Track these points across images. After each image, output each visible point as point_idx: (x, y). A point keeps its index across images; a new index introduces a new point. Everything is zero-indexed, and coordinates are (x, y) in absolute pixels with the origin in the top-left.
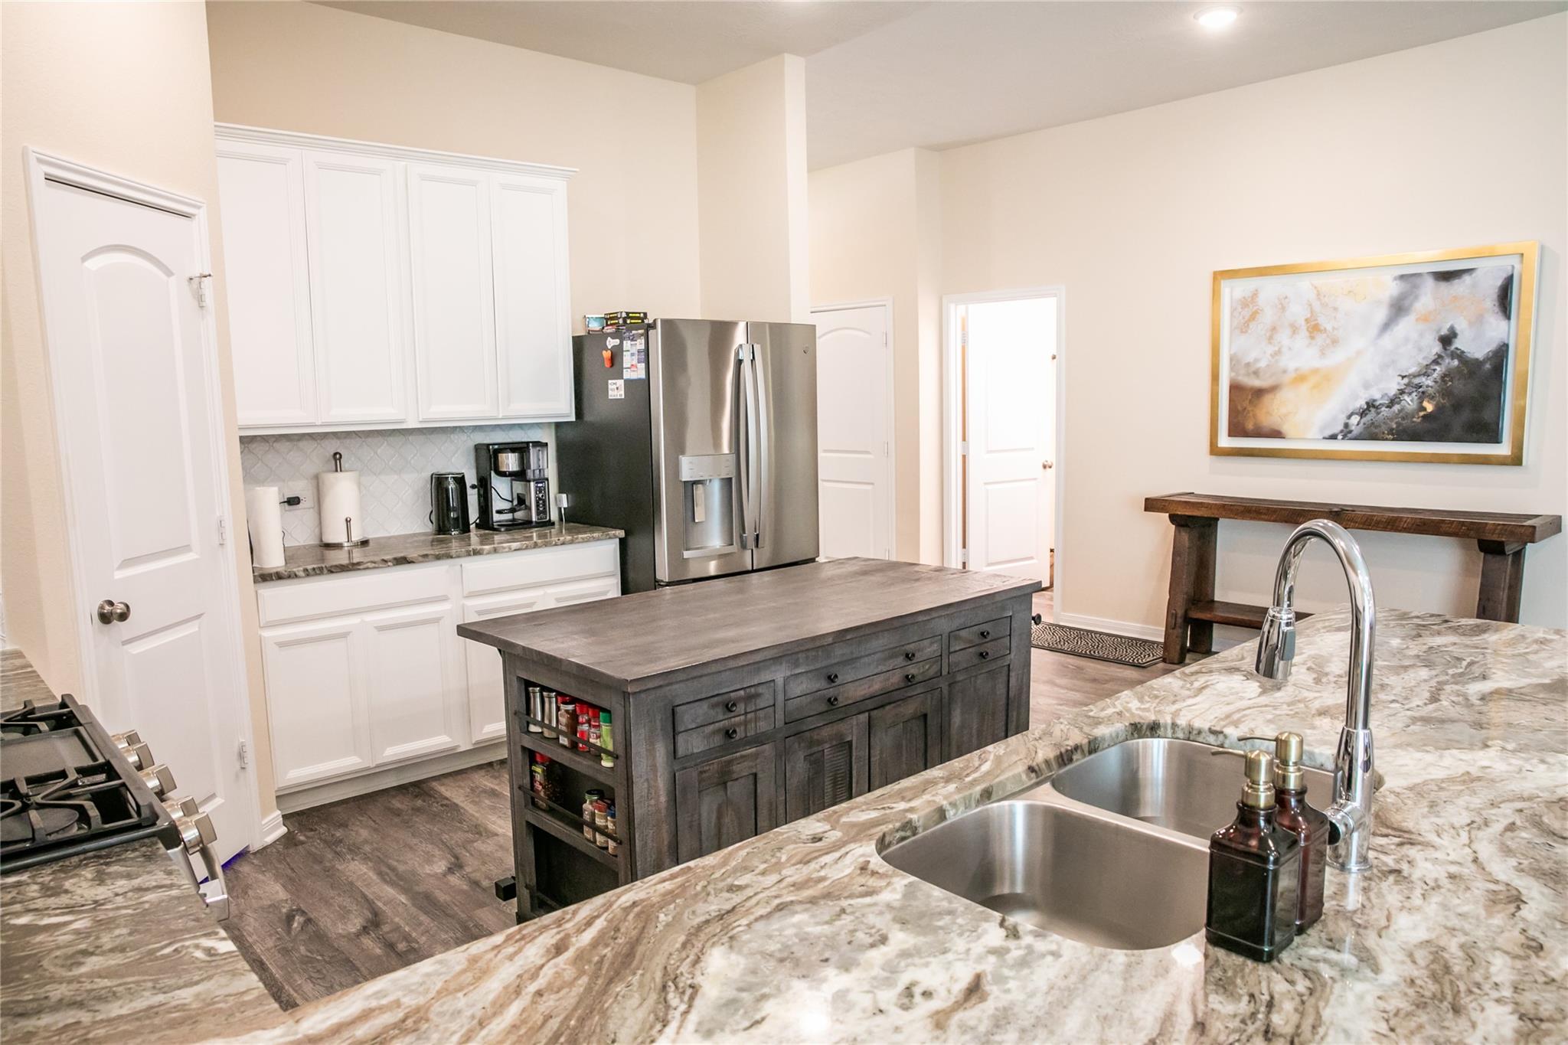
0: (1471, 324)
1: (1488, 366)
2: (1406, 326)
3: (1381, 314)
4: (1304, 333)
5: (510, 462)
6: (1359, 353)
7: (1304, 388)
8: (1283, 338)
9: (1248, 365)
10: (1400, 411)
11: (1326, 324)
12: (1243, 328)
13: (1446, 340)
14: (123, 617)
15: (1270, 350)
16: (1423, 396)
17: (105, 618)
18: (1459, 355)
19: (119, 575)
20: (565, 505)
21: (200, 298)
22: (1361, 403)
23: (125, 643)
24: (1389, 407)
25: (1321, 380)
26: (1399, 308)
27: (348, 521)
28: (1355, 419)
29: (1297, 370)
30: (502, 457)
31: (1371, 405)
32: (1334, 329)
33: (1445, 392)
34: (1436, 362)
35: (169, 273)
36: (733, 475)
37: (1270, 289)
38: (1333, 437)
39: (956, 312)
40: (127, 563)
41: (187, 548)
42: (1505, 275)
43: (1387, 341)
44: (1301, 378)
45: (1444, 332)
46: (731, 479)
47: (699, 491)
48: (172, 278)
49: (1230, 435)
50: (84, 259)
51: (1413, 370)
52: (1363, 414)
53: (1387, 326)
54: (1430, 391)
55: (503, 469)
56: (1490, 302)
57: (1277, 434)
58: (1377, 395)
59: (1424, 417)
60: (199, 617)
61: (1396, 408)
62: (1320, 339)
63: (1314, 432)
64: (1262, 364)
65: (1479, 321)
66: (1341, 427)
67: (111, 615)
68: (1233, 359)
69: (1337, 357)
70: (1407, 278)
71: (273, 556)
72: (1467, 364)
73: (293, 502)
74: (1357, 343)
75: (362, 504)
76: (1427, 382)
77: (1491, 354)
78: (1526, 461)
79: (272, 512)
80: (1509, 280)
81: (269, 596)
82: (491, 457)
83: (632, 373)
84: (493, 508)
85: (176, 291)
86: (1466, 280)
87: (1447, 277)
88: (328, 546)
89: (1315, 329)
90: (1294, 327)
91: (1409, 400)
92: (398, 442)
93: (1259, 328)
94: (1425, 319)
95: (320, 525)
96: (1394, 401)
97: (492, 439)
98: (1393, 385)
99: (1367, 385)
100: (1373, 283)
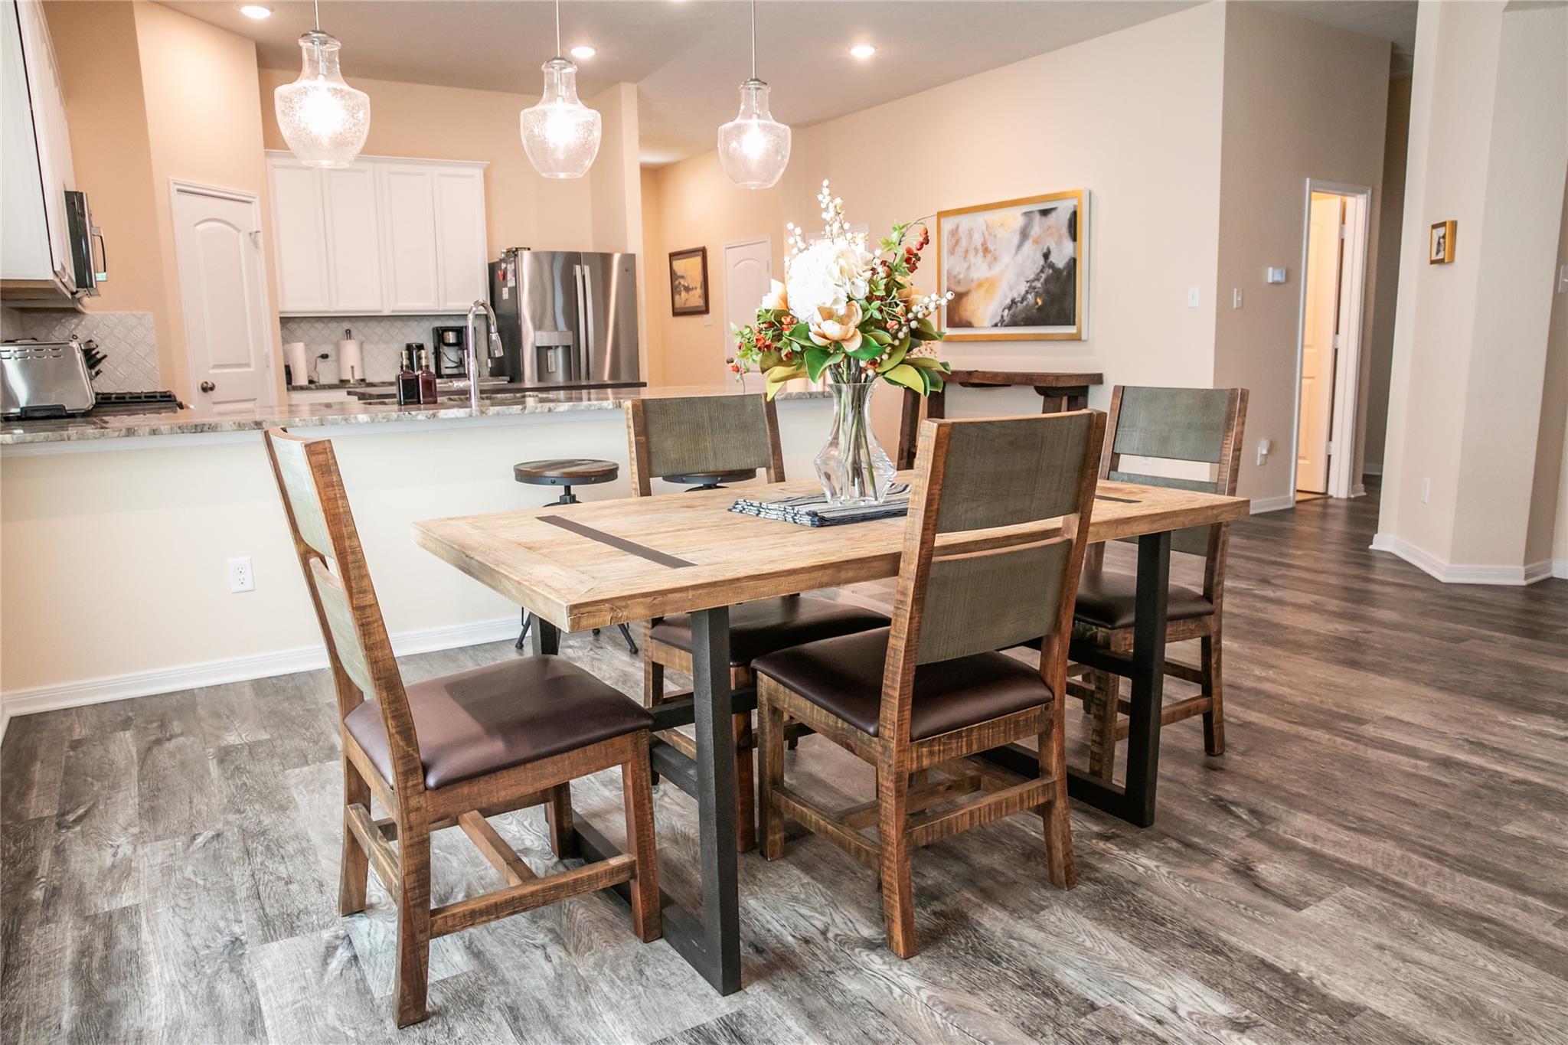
0: (1057, 244)
1: (1065, 273)
2: (1028, 246)
3: (1016, 239)
4: (981, 253)
5: (451, 337)
6: (1007, 266)
7: (982, 291)
8: (971, 255)
9: (955, 277)
10: (1027, 305)
11: (991, 248)
12: (952, 252)
13: (1046, 256)
14: (212, 389)
15: (965, 266)
16: (1037, 295)
17: (205, 389)
18: (1052, 266)
19: (211, 371)
20: (490, 365)
21: (255, 243)
22: (1008, 301)
23: (215, 403)
24: (1022, 302)
25: (989, 285)
26: (1024, 234)
27: (352, 367)
28: (1006, 311)
29: (978, 279)
30: (446, 334)
31: (1013, 302)
32: (995, 250)
33: (1047, 292)
34: (1042, 271)
35: (239, 231)
36: (570, 342)
37: (965, 222)
38: (996, 325)
40: (216, 367)
41: (248, 365)
42: (1071, 211)
43: (1019, 258)
44: (980, 285)
45: (1045, 250)
46: (569, 347)
47: (550, 353)
48: (241, 234)
49: (948, 326)
50: (196, 225)
51: (1032, 277)
52: (1010, 308)
53: (1020, 246)
54: (1040, 291)
55: (447, 341)
56: (1065, 230)
57: (969, 325)
58: (1016, 296)
59: (1038, 309)
60: (254, 400)
61: (1025, 303)
62: (989, 256)
63: (987, 323)
64: (962, 276)
65: (1059, 243)
66: (999, 318)
67: (207, 389)
68: (949, 273)
69: (997, 269)
70: (1027, 214)
71: (301, 379)
72: (1057, 272)
73: (325, 357)
74: (1006, 259)
75: (362, 360)
76: (1038, 284)
77: (1068, 264)
78: (1084, 337)
79: (300, 356)
80: (1075, 214)
81: (297, 397)
82: (439, 334)
83: (511, 283)
84: (443, 365)
85: (243, 240)
86: (1054, 215)
87: (1045, 213)
88: (342, 381)
89: (986, 250)
90: (976, 249)
91: (1030, 298)
92: (386, 324)
93: (960, 251)
94: (1036, 242)
95: (339, 370)
96: (1024, 299)
97: (439, 324)
98: (1023, 288)
99: (1011, 288)
100: (1014, 218)
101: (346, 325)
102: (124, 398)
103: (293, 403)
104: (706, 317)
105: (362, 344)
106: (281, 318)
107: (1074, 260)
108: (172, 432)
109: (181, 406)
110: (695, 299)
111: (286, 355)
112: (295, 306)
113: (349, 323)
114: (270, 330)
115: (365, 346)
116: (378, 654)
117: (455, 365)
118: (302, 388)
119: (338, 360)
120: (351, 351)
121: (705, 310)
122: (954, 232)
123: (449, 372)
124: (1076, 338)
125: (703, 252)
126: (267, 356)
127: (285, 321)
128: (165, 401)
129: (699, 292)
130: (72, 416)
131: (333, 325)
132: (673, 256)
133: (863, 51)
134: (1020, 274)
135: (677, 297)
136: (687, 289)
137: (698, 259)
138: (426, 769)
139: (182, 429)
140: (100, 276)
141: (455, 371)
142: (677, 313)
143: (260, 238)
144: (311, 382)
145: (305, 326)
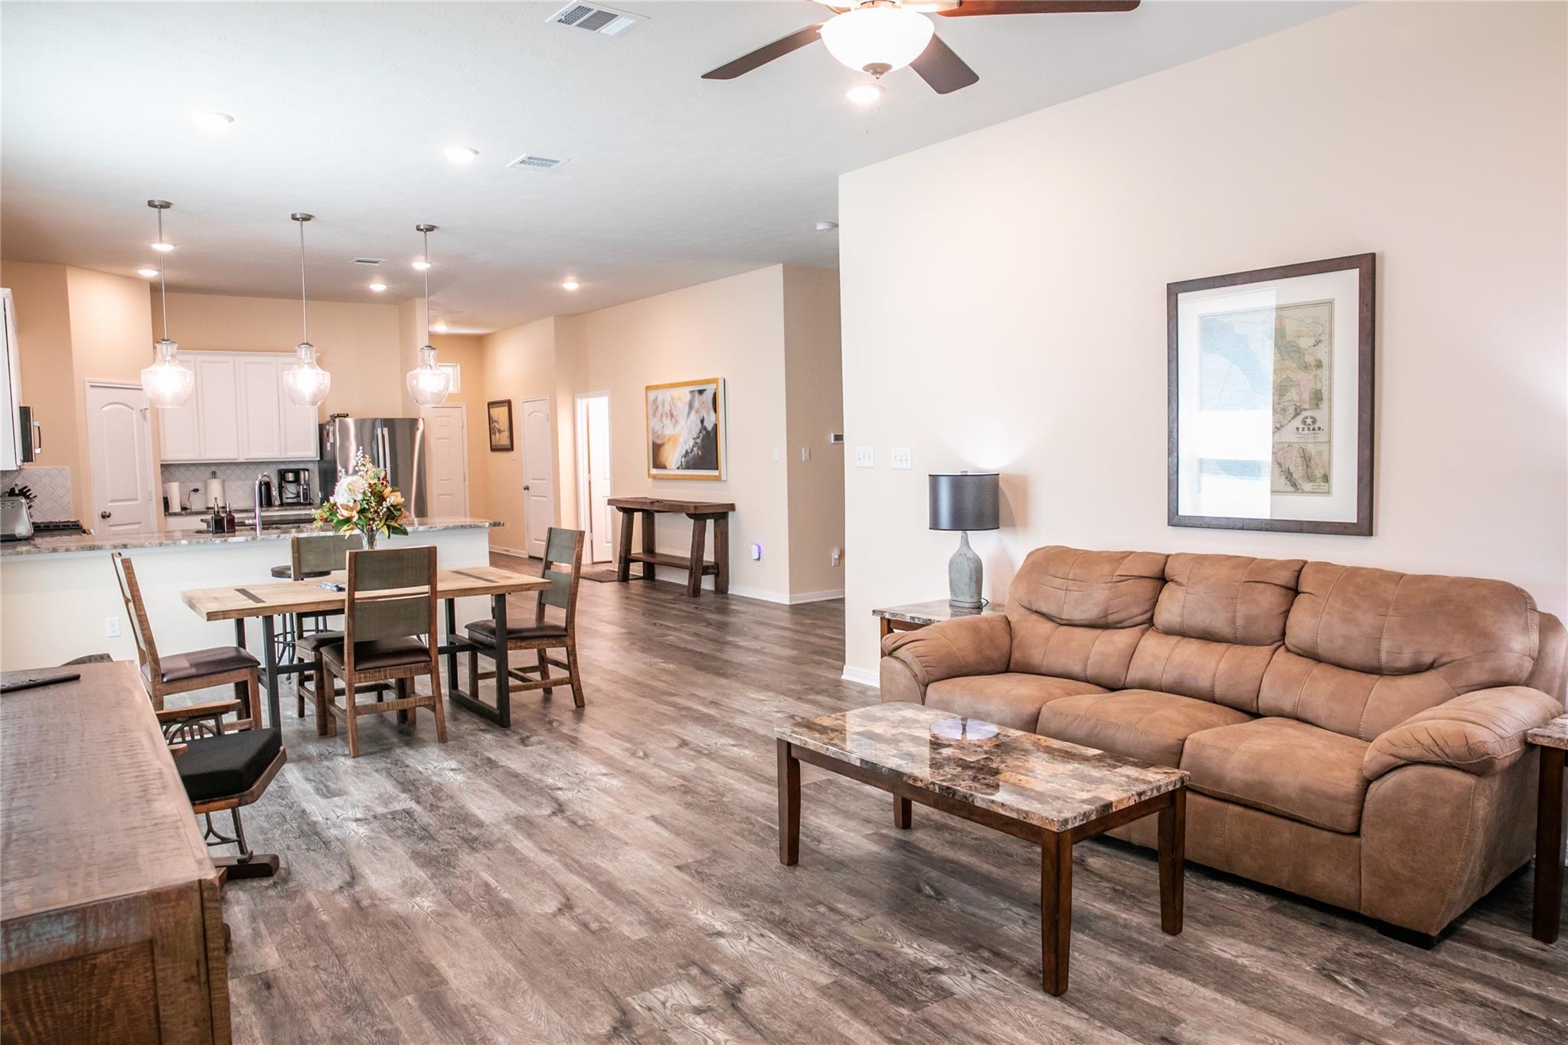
1: (712, 434)
2: (693, 415)
3: (687, 409)
4: (669, 418)
5: (290, 477)
6: (683, 427)
7: (670, 444)
8: (664, 418)
9: (656, 433)
10: (693, 454)
11: (675, 414)
12: (654, 414)
13: (702, 421)
14: (109, 516)
15: (661, 425)
16: (698, 447)
17: (103, 517)
18: (705, 428)
19: (109, 503)
21: (144, 417)
22: (684, 451)
23: (109, 527)
24: (691, 453)
25: (674, 439)
26: (690, 405)
27: (216, 498)
28: (683, 459)
29: (668, 435)
30: (287, 474)
31: (687, 452)
32: (677, 416)
33: (703, 446)
34: (700, 432)
35: (132, 409)
37: (660, 395)
38: (679, 468)
39: (581, 404)
40: (112, 501)
41: (136, 499)
42: (714, 392)
43: (689, 422)
44: (669, 439)
45: (701, 418)
48: (134, 412)
49: (653, 468)
50: (101, 408)
51: (696, 435)
52: (685, 456)
53: (689, 413)
54: (700, 445)
55: (288, 479)
56: (711, 404)
57: (664, 467)
58: (688, 447)
59: (699, 457)
60: (140, 523)
62: (673, 419)
63: (674, 467)
64: (659, 432)
65: (708, 414)
66: (680, 463)
67: (105, 516)
68: (652, 431)
69: (678, 428)
70: (692, 392)
71: (176, 507)
72: (708, 433)
73: (196, 490)
74: (682, 421)
75: (224, 493)
76: (699, 441)
77: (713, 428)
78: (723, 479)
79: (175, 491)
80: (715, 394)
81: (173, 522)
82: (282, 475)
83: (331, 440)
84: (284, 496)
85: (135, 414)
86: (705, 393)
87: (701, 392)
88: (208, 508)
89: (672, 415)
90: (667, 414)
91: (695, 449)
92: (243, 467)
93: (658, 414)
94: (697, 412)
95: (206, 500)
96: (692, 450)
97: (283, 467)
98: (691, 443)
99: (685, 443)
100: (684, 394)
101: (213, 469)
102: (48, 527)
103: (169, 529)
104: (511, 453)
105: (224, 481)
106: (162, 465)
107: (716, 425)
108: (77, 550)
109: (84, 532)
110: (503, 439)
111: (165, 491)
112: (173, 456)
113: (214, 469)
114: (153, 474)
115: (226, 483)
116: (146, 632)
117: (294, 496)
118: (175, 514)
119: (206, 493)
120: (215, 487)
121: (511, 448)
122: (655, 401)
123: (290, 501)
124: (718, 479)
125: (509, 403)
126: (150, 492)
127: (166, 467)
128: (74, 528)
129: (507, 434)
130: (20, 540)
131: (203, 468)
132: (491, 405)
133: (571, 285)
134: (690, 432)
135: (493, 437)
136: (500, 431)
137: (506, 409)
138: (163, 676)
139: (83, 548)
140: (38, 451)
141: (295, 500)
142: (494, 449)
143: (148, 414)
144: (184, 509)
145: (182, 469)
